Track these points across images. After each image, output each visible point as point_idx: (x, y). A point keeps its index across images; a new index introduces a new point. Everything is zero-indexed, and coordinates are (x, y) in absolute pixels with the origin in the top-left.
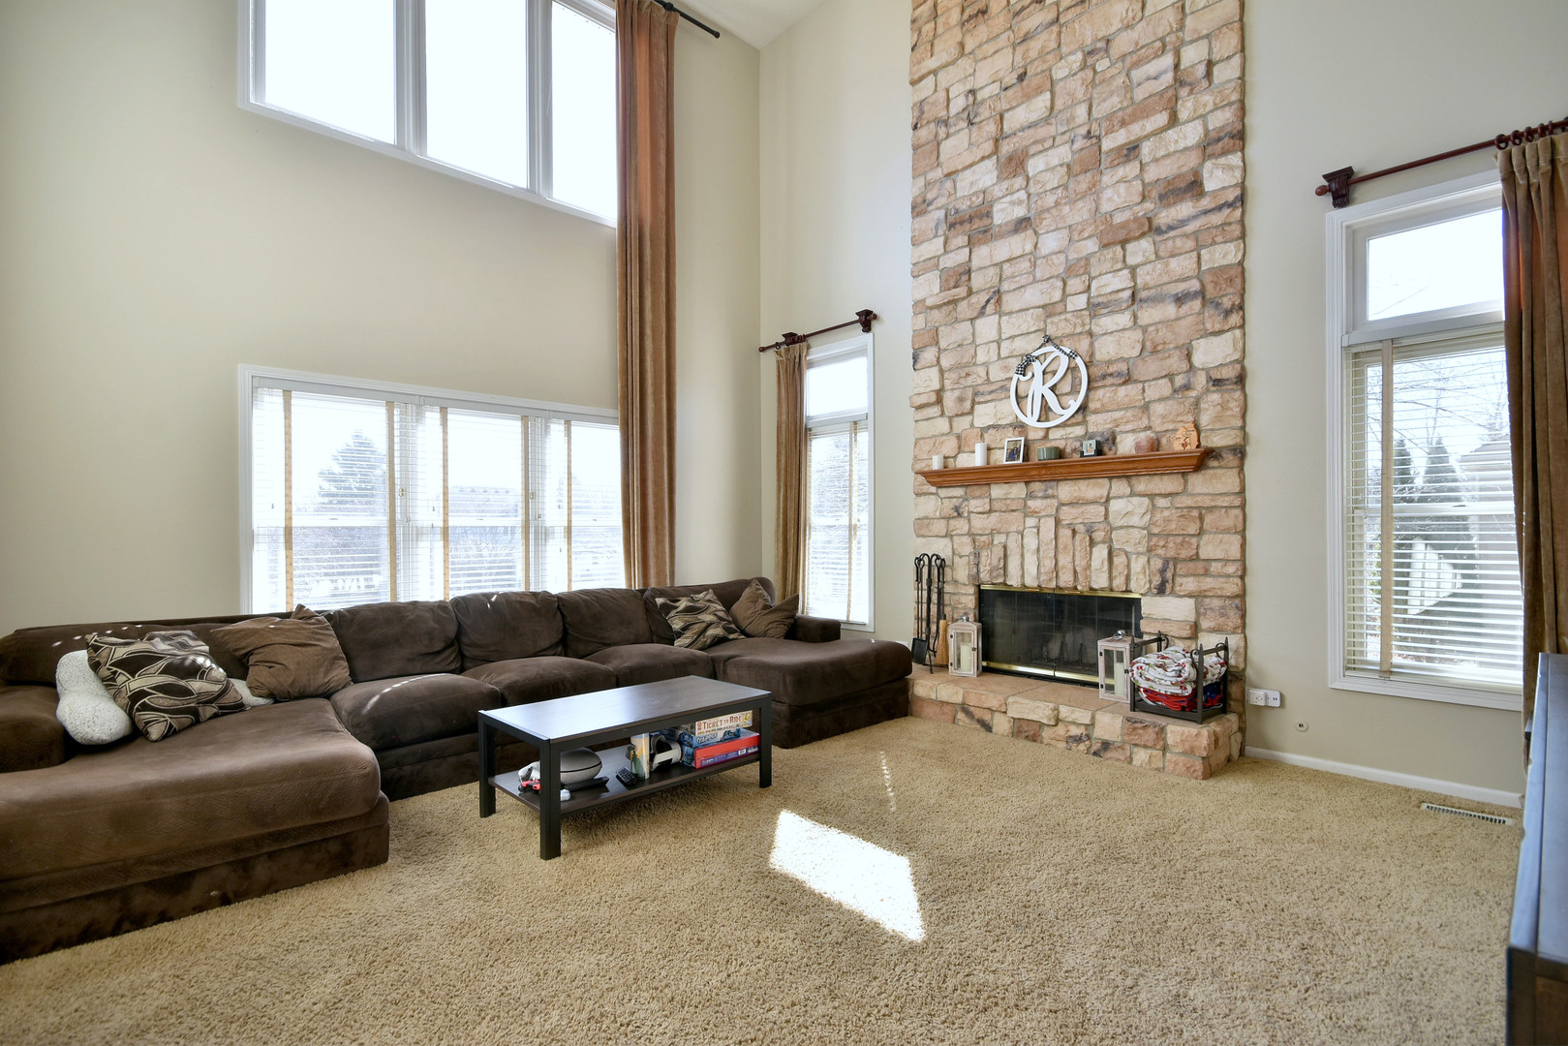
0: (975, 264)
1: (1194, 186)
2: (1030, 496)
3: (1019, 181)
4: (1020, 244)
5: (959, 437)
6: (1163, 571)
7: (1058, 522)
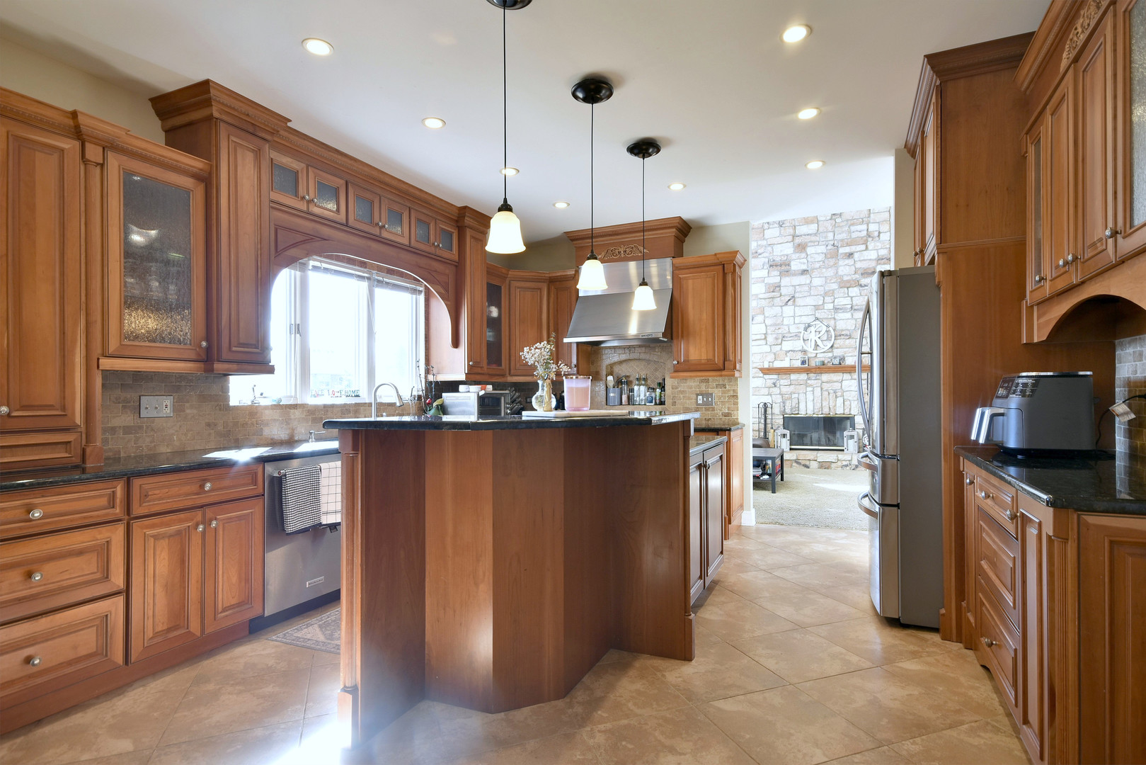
0: (782, 284)
2: (809, 379)
3: (803, 255)
4: (804, 279)
5: (775, 354)
7: (822, 389)
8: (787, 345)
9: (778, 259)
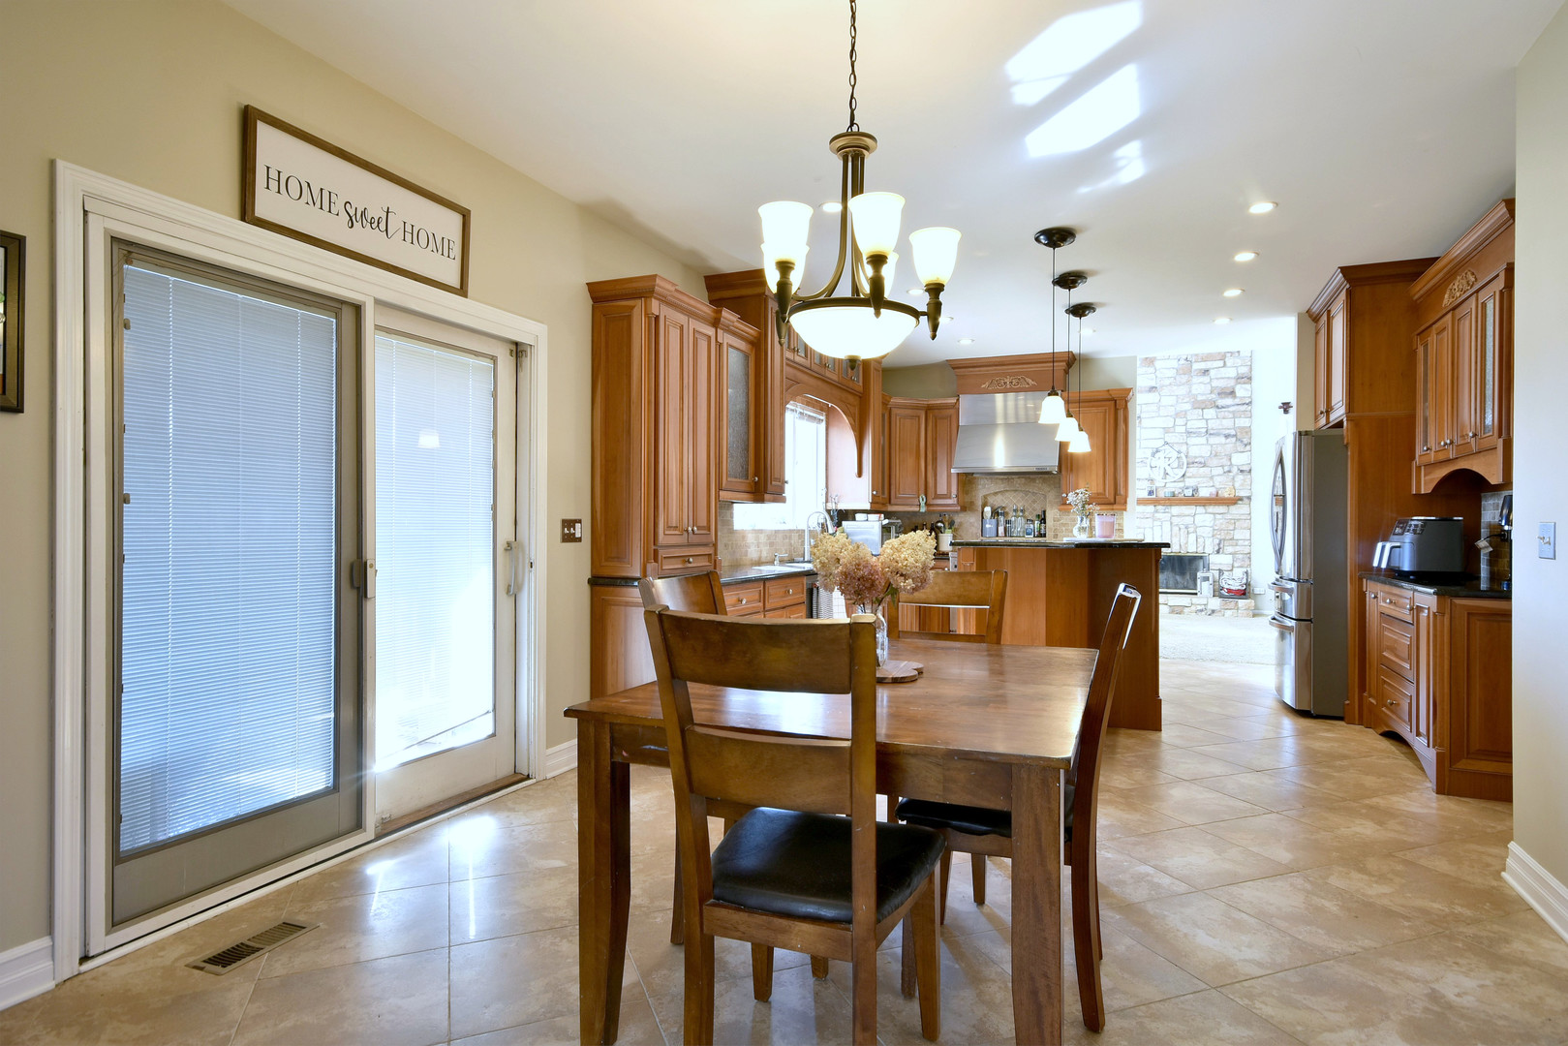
1: (1232, 393)
2: (1156, 511)
3: (1152, 370)
6: (1219, 544)
7: (1171, 523)
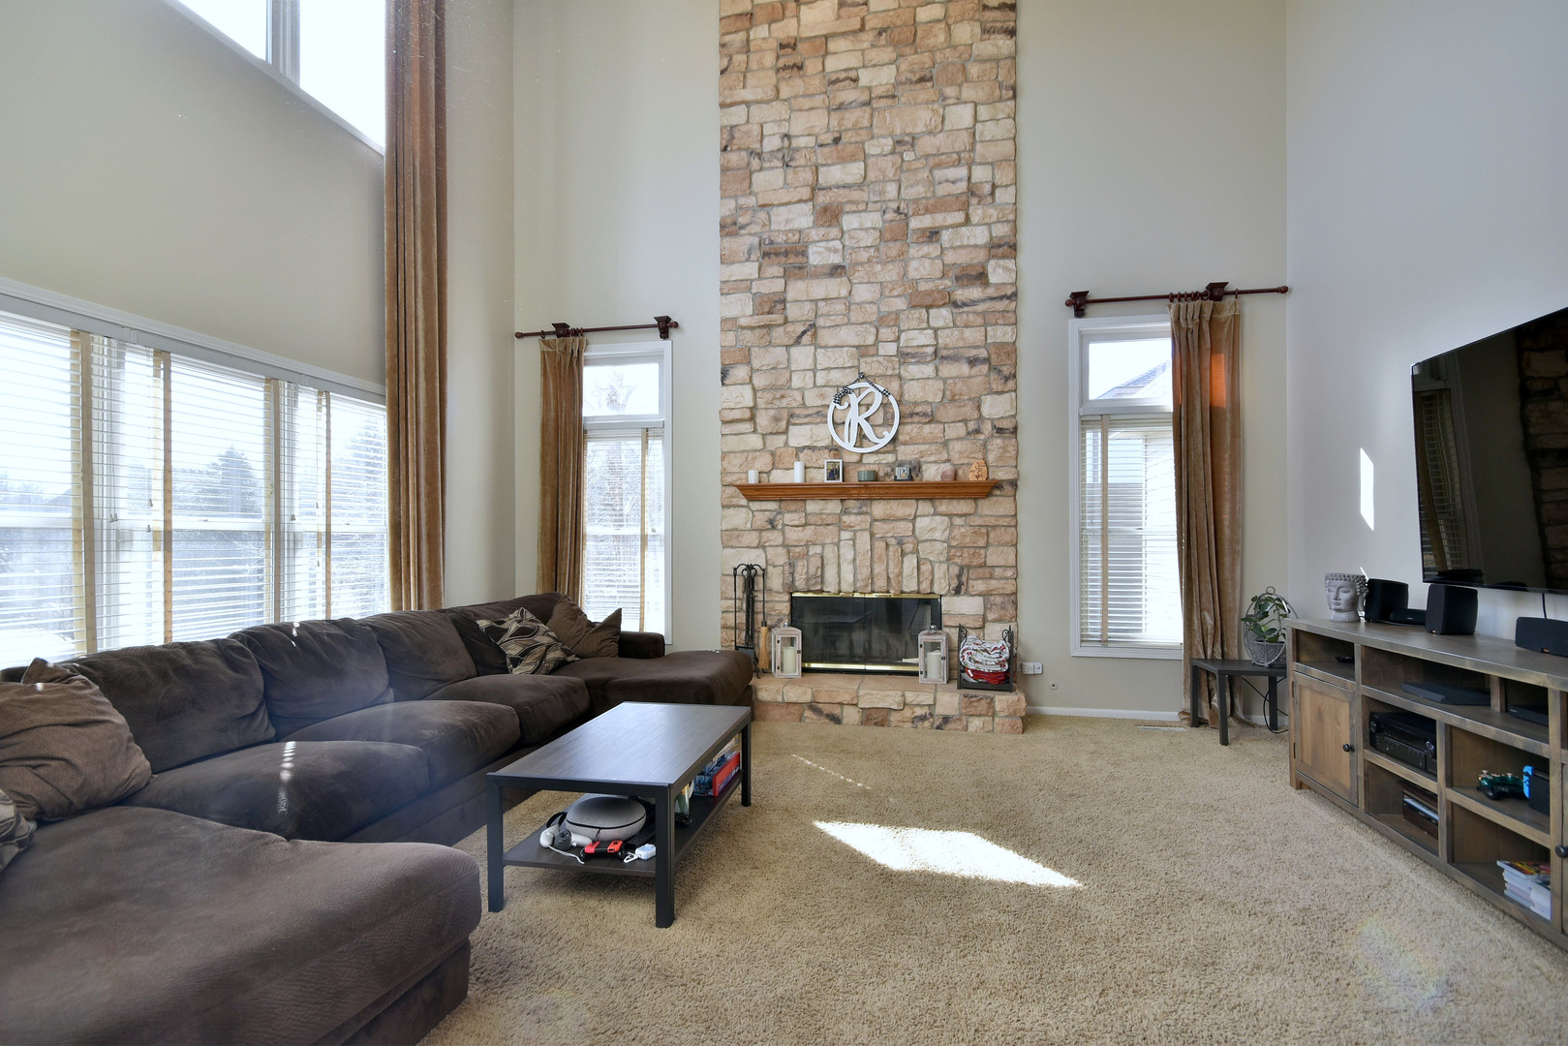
0: (790, 296)
1: (982, 277)
2: (845, 512)
3: (834, 232)
4: (835, 287)
5: (773, 454)
6: (959, 576)
7: (872, 535)
8: (799, 436)
9: (780, 239)
